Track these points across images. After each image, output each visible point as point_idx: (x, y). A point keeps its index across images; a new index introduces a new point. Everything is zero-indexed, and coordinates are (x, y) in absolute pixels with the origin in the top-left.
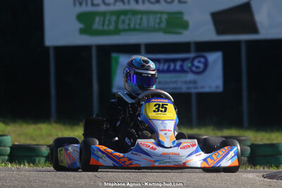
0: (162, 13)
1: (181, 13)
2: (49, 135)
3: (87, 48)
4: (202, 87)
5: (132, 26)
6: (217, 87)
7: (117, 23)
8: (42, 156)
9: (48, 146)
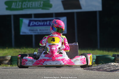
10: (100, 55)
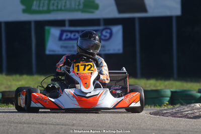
2: (1, 84)
3: (28, 23)
4: (108, 50)
5: (59, 7)
6: (119, 50)
9: (1, 92)
10: (178, 90)
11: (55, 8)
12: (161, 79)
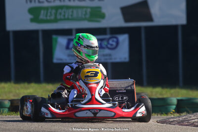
0: (87, 7)
1: (100, 8)
2: (10, 92)
3: (36, 32)
4: (115, 59)
5: (66, 17)
6: (125, 59)
7: (56, 14)
8: (5, 108)
9: (9, 100)
11: (62, 17)
12: (167, 87)
